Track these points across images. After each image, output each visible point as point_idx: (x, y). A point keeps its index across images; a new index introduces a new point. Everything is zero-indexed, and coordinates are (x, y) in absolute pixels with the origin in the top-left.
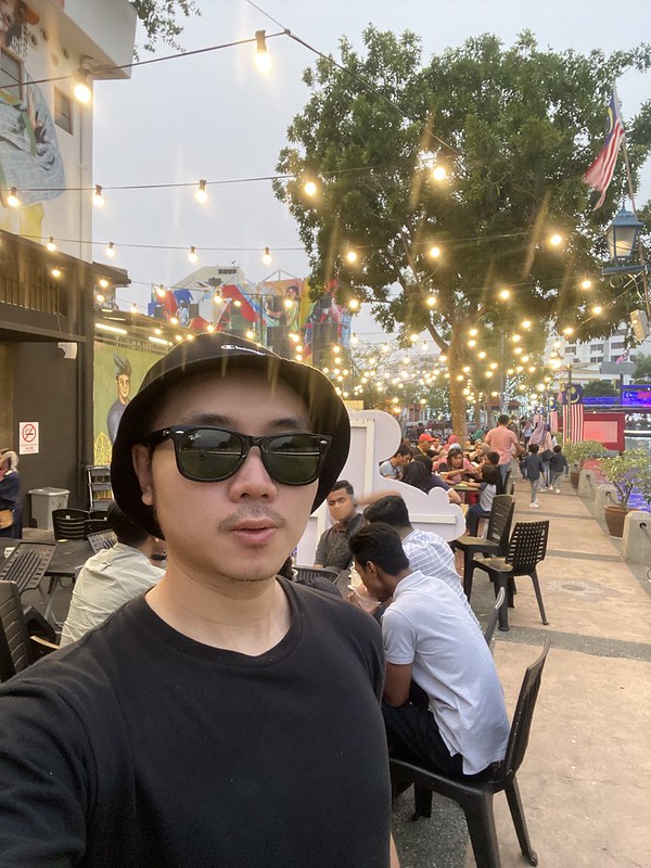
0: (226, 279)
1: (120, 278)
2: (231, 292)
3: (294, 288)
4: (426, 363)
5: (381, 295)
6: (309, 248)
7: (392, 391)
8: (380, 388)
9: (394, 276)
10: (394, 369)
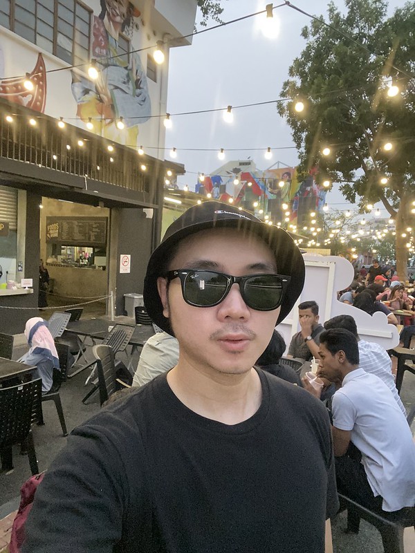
0: (244, 169)
1: (179, 169)
2: (246, 177)
3: (287, 174)
4: (380, 224)
5: (348, 177)
6: (299, 146)
7: (352, 243)
8: (343, 240)
9: (359, 164)
10: (355, 228)
